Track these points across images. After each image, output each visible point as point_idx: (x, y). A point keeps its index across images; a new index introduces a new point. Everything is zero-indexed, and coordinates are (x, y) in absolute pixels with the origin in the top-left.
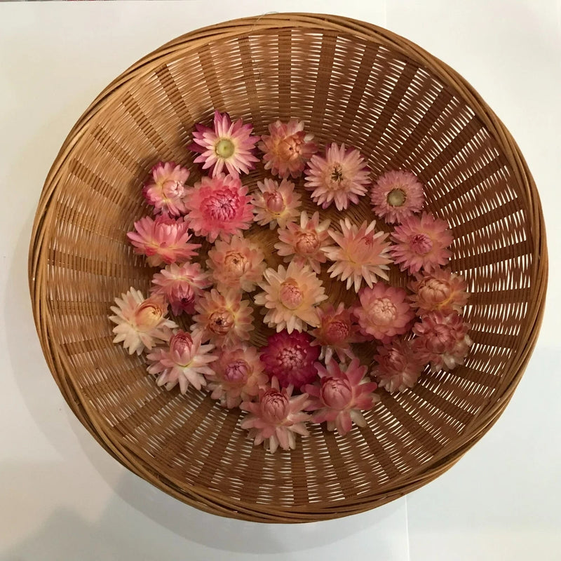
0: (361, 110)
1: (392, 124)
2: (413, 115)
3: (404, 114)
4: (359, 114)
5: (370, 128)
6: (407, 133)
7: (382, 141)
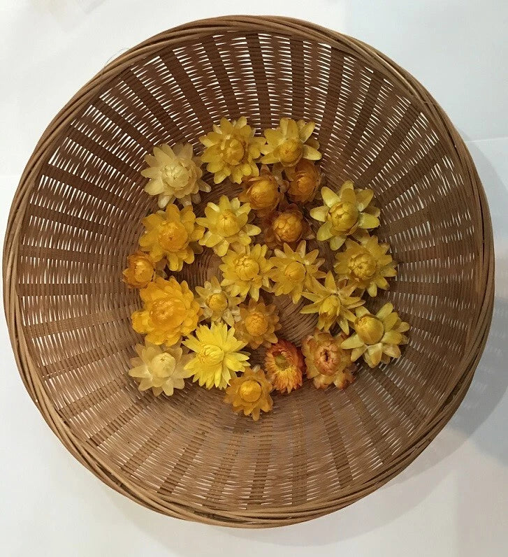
0: (238, 96)
1: (271, 93)
2: (283, 76)
3: (274, 79)
4: (240, 101)
5: (257, 107)
6: (289, 93)
7: (274, 112)
